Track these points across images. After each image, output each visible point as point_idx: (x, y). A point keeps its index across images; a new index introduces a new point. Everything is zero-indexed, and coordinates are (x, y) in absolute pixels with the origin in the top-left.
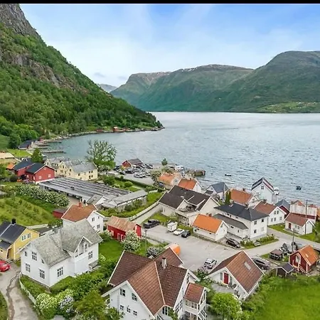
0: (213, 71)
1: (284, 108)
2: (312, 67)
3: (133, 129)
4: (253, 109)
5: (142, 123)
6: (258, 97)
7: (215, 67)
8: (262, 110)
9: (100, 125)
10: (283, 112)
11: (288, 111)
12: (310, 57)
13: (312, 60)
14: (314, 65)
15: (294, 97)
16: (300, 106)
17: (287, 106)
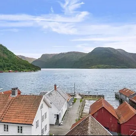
0: (73, 54)
1: (98, 67)
2: (107, 53)
3: (20, 71)
4: (87, 67)
5: (26, 69)
6: (89, 63)
7: (74, 52)
8: (90, 68)
9: (3, 69)
10: (97, 68)
11: (99, 68)
12: (106, 49)
13: (106, 50)
14: (107, 52)
15: (101, 63)
16: (103, 66)
17: (98, 66)
